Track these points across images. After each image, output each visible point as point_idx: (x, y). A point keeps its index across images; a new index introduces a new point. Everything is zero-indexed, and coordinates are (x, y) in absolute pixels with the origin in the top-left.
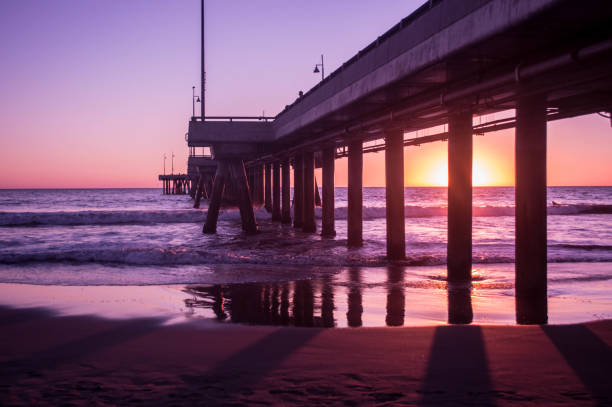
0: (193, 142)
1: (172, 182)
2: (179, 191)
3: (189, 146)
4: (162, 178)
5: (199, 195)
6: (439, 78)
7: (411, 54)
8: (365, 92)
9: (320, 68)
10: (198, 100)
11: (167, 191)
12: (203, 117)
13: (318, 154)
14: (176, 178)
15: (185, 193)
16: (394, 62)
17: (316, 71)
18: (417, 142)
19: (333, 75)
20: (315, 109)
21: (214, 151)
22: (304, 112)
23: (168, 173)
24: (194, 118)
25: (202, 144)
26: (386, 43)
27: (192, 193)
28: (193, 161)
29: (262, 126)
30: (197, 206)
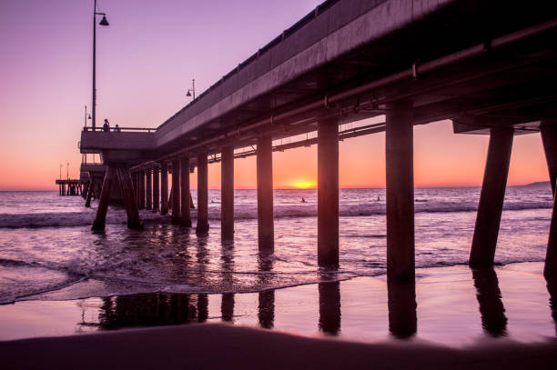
0: (86, 147)
1: (67, 186)
2: (73, 193)
3: (81, 152)
4: (59, 182)
5: (90, 196)
7: (296, 60)
9: (191, 93)
10: (90, 118)
11: (62, 193)
12: (94, 128)
13: (194, 159)
14: (70, 182)
15: (78, 195)
17: (189, 95)
18: (281, 148)
20: (194, 119)
21: (105, 158)
22: (185, 122)
24: (85, 129)
25: (93, 150)
26: (268, 53)
27: (83, 195)
28: (84, 167)
29: (148, 136)
30: (88, 205)
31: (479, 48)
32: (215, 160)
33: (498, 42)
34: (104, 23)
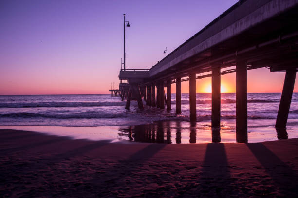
0: (121, 78)
2: (116, 96)
3: (120, 79)
4: (110, 90)
5: (123, 97)
6: (209, 55)
8: (182, 59)
9: (166, 52)
10: (123, 63)
11: (112, 95)
12: (125, 69)
13: (165, 82)
14: (115, 91)
15: (118, 96)
16: (192, 49)
17: (164, 53)
18: (200, 77)
19: (171, 54)
21: (128, 81)
23: (112, 89)
24: (121, 70)
25: (125, 79)
27: (121, 96)
28: (121, 85)
29: (146, 72)
30: (122, 100)
31: (254, 47)
32: (174, 82)
33: (260, 45)
34: (128, 25)
